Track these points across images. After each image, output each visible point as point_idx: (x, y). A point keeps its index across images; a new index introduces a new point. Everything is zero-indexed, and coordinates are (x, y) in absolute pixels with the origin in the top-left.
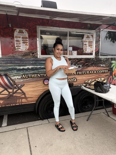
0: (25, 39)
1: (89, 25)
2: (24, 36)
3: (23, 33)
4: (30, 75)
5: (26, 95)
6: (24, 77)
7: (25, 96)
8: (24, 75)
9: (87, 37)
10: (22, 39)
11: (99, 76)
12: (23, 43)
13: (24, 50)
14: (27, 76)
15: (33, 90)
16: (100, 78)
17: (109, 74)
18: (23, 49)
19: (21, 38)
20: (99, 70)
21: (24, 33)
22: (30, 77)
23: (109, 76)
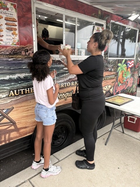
0: (11, 22)
1: (100, 13)
2: (9, 16)
3: (8, 9)
4: (22, 90)
5: (17, 124)
6: (11, 95)
7: (14, 127)
8: (11, 91)
9: (97, 30)
10: (5, 22)
11: (106, 83)
12: (8, 29)
13: (11, 44)
14: (17, 93)
15: (27, 114)
16: (107, 87)
17: (115, 80)
18: (9, 42)
19: (4, 18)
20: (107, 75)
21: (10, 10)
22: (22, 93)
23: (115, 83)
